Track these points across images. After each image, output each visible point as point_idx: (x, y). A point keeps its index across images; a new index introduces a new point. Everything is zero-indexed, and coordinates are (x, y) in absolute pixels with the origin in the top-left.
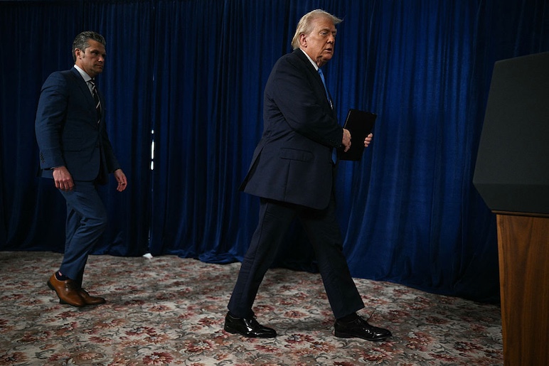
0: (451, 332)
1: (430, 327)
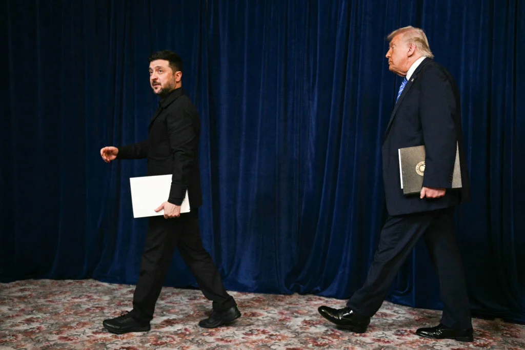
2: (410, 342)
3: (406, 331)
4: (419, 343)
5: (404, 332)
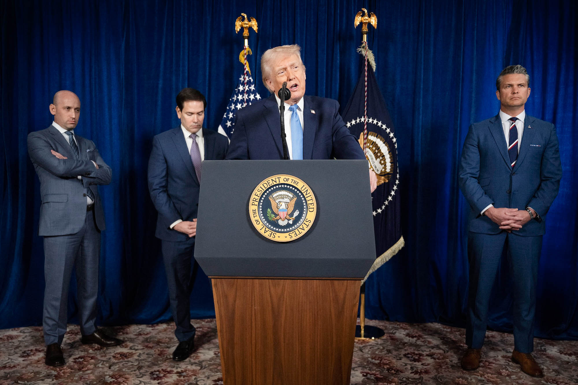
0: (141, 364)
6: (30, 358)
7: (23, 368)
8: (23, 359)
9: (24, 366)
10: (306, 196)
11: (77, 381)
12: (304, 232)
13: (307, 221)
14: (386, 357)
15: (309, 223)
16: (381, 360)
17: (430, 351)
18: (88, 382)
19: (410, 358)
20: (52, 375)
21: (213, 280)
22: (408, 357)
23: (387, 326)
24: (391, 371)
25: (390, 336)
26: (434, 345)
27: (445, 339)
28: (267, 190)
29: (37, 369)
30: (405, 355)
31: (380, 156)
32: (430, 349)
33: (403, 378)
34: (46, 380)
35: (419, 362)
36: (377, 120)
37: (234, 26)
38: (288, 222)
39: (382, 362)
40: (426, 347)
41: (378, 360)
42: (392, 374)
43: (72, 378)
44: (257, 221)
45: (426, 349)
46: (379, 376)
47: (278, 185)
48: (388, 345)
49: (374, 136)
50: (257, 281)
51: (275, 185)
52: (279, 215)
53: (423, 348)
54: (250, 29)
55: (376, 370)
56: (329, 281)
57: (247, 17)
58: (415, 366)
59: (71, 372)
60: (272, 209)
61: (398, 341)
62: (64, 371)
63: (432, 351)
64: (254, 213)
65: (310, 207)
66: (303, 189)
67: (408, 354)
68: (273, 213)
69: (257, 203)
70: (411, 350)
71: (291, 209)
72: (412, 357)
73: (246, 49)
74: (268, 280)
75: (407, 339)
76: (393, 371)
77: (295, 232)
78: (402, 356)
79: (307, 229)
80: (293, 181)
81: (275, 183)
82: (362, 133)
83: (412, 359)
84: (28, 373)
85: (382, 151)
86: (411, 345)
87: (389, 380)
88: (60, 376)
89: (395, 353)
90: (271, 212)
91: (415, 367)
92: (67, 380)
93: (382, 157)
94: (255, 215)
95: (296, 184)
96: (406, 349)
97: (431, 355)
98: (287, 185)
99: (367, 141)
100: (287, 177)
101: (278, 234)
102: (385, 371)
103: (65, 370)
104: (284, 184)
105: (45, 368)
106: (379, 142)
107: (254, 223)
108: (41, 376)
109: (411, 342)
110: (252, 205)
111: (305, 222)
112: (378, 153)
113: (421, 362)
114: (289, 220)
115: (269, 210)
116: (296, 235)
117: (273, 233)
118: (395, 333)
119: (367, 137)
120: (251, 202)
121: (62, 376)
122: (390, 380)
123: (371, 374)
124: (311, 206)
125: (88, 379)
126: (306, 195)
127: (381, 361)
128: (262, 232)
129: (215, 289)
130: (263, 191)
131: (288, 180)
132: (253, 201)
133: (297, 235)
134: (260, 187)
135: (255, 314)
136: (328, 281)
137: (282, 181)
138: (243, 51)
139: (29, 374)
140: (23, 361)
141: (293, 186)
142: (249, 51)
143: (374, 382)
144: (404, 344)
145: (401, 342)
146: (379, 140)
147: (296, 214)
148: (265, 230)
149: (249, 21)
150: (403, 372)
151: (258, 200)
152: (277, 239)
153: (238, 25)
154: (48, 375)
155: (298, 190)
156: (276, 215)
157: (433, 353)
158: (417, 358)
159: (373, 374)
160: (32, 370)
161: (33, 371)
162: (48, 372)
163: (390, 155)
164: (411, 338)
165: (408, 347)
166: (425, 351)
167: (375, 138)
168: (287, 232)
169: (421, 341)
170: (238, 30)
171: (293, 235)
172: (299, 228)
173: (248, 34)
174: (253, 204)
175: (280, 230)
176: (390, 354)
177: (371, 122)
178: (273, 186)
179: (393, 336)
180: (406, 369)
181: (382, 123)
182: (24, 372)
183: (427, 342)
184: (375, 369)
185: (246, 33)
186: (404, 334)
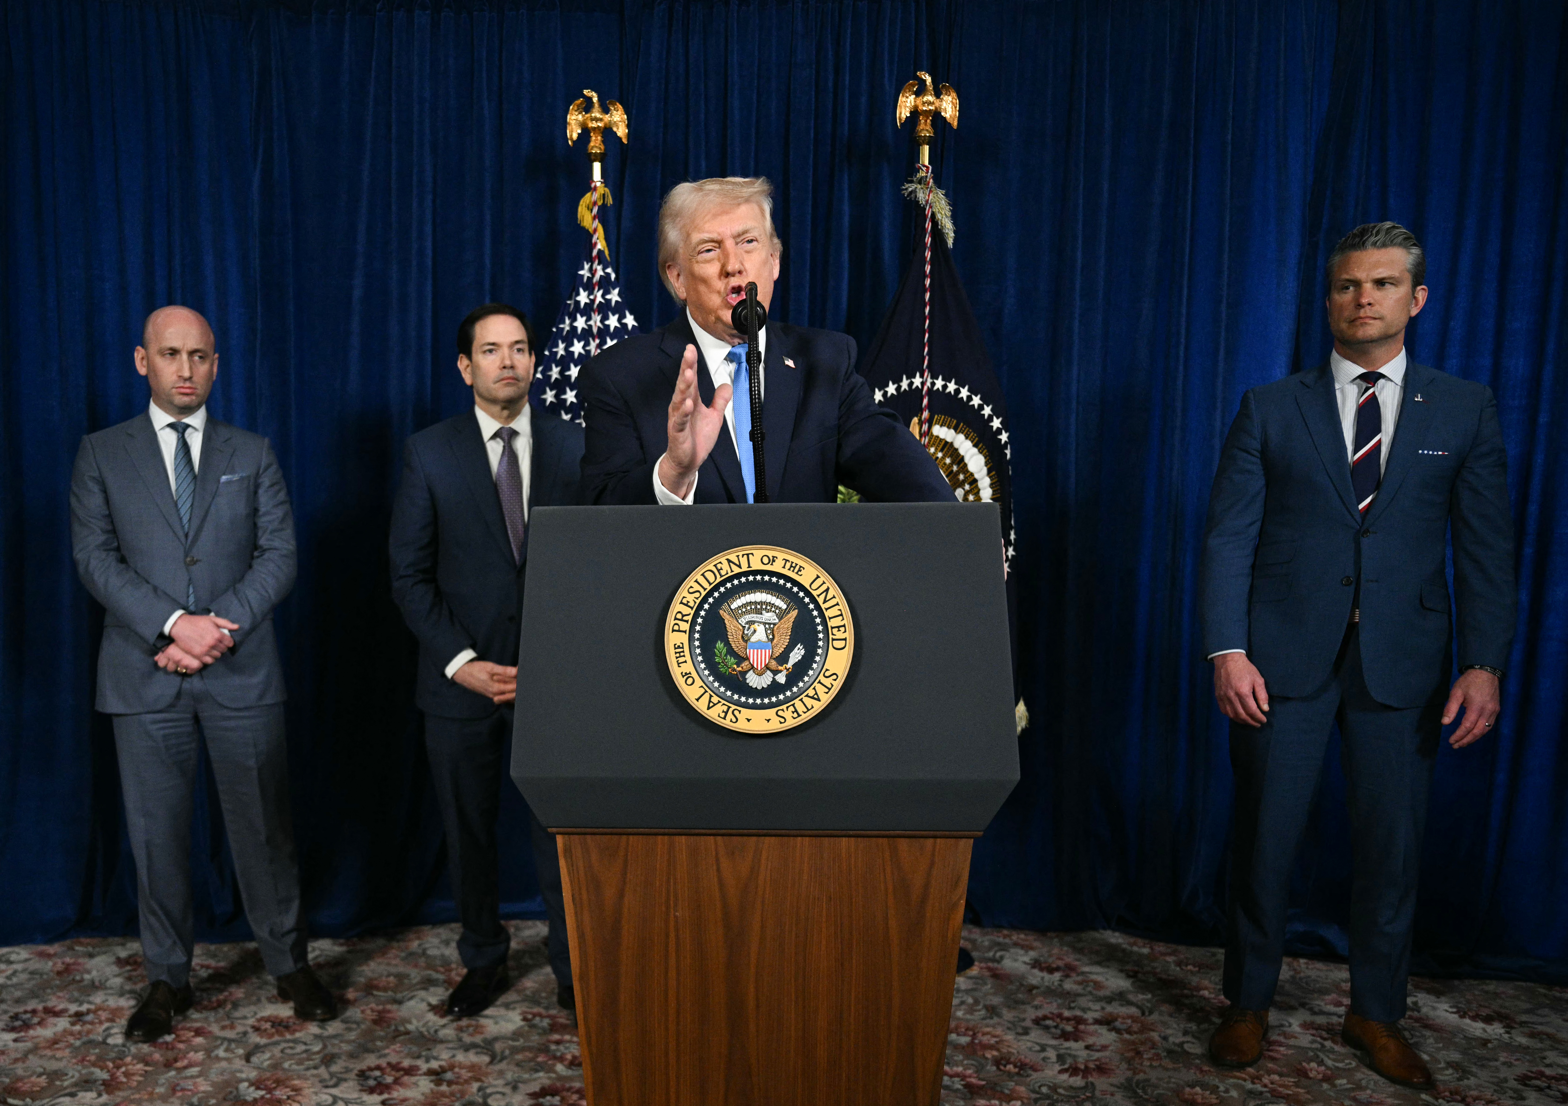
0: (330, 1050)
1: (276, 1050)
2: (48, 1041)
3: (34, 1012)
4: (71, 1040)
5: (28, 1015)
6: (31, 1032)
7: (16, 1060)
8: (13, 1035)
9: (19, 1056)
10: (823, 606)
11: (164, 1098)
12: (818, 707)
13: (827, 674)
14: (987, 1026)
15: (833, 682)
16: (974, 1034)
17: (1103, 1008)
18: (195, 1100)
19: (1053, 1030)
20: (96, 1081)
21: (559, 839)
22: (1047, 1028)
23: (976, 940)
24: (1005, 1066)
25: (989, 969)
26: (1112, 992)
27: (1140, 975)
28: (716, 588)
29: (53, 1065)
30: (1037, 1022)
31: (963, 482)
32: (1103, 1004)
33: (1040, 1087)
34: (81, 1094)
35: (1076, 1041)
36: (956, 384)
37: (565, 124)
38: (774, 679)
39: (976, 1041)
40: (1090, 997)
41: (965, 1035)
42: (1010, 1075)
43: (150, 1089)
44: (687, 675)
45: (1091, 1005)
46: (974, 1080)
47: (746, 574)
48: (986, 995)
49: (949, 427)
50: (682, 841)
51: (738, 576)
52: (748, 659)
53: (1083, 1002)
54: (608, 132)
55: (965, 1062)
56: (885, 840)
57: (599, 100)
58: (1069, 1052)
59: (146, 1072)
60: (727, 644)
61: (1011, 982)
62: (127, 1070)
63: (1109, 1009)
64: (680, 655)
65: (834, 637)
66: (814, 586)
67: (1045, 1018)
68: (731, 652)
69: (685, 626)
70: (1051, 1007)
71: (782, 642)
72: (1056, 1027)
73: (595, 188)
74: (712, 837)
75: (1036, 977)
76: (1010, 1067)
77: (793, 705)
78: (1028, 1023)
79: (826, 699)
80: (788, 565)
81: (737, 570)
82: (915, 420)
83: (1059, 1032)
84: (31, 1076)
85: (972, 467)
86: (1050, 992)
87: (1002, 1092)
88: (118, 1083)
89: (1008, 1015)
90: (725, 650)
91: (1070, 1055)
92: (137, 1096)
93: (970, 484)
94: (681, 660)
95: (796, 570)
96: (1036, 1003)
97: (1107, 1022)
98: (772, 574)
99: (929, 442)
100: (771, 554)
101: (746, 713)
102: (988, 1068)
103: (130, 1067)
104: (763, 573)
105: (74, 1061)
106: (962, 443)
107: (680, 681)
108: (66, 1084)
109: (1047, 984)
110: (673, 631)
111: (821, 677)
112: (958, 473)
113: (1083, 1040)
114: (775, 672)
115: (720, 645)
116: (795, 715)
117: (731, 710)
118: (1002, 958)
119: (930, 428)
120: (670, 622)
121: (122, 1083)
122: (1007, 1091)
123: (951, 1076)
124: (839, 635)
125: (194, 1094)
126: (825, 601)
127: (974, 1036)
128: (701, 707)
129: (567, 862)
130: (704, 593)
131: (773, 560)
132: (676, 619)
133: (799, 715)
134: (696, 581)
135: (677, 930)
136: (880, 840)
137: (756, 565)
138: (589, 194)
139: (33, 1079)
140: (15, 1040)
141: (788, 579)
142: (604, 195)
143: (964, 1099)
144: (1031, 988)
145: (1022, 985)
146: (961, 437)
147: (797, 654)
148: (710, 701)
149: (606, 110)
150: (1039, 1070)
151: (690, 618)
152: (742, 726)
153: (573, 122)
154: (86, 1082)
155: (802, 587)
156: (741, 659)
157: (1111, 1014)
158: (1069, 1028)
159: (957, 1075)
160: (41, 1067)
161: (45, 1069)
162: (84, 1072)
163: (990, 477)
164: (1045, 975)
165: (1040, 998)
166: (1089, 1009)
167: (952, 431)
168: (771, 706)
169: (1076, 983)
170: (575, 136)
171: (788, 714)
172: (805, 694)
173: (602, 147)
174: (676, 628)
175: (751, 701)
176: (996, 1020)
177: (941, 389)
178: (730, 579)
179: (996, 969)
180: (1044, 1059)
181: (969, 390)
182: (20, 1072)
183: (1092, 984)
184: (962, 1061)
185: (596, 144)
186: (1025, 963)
